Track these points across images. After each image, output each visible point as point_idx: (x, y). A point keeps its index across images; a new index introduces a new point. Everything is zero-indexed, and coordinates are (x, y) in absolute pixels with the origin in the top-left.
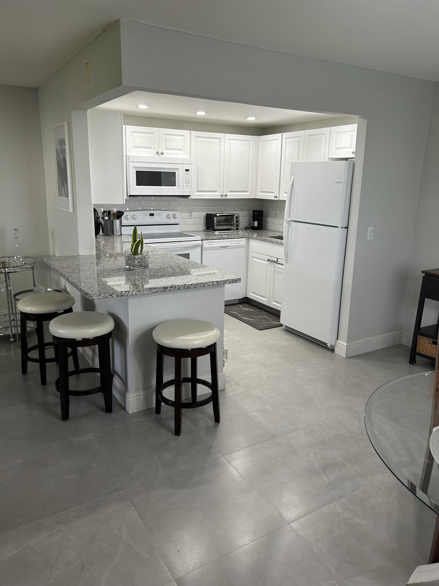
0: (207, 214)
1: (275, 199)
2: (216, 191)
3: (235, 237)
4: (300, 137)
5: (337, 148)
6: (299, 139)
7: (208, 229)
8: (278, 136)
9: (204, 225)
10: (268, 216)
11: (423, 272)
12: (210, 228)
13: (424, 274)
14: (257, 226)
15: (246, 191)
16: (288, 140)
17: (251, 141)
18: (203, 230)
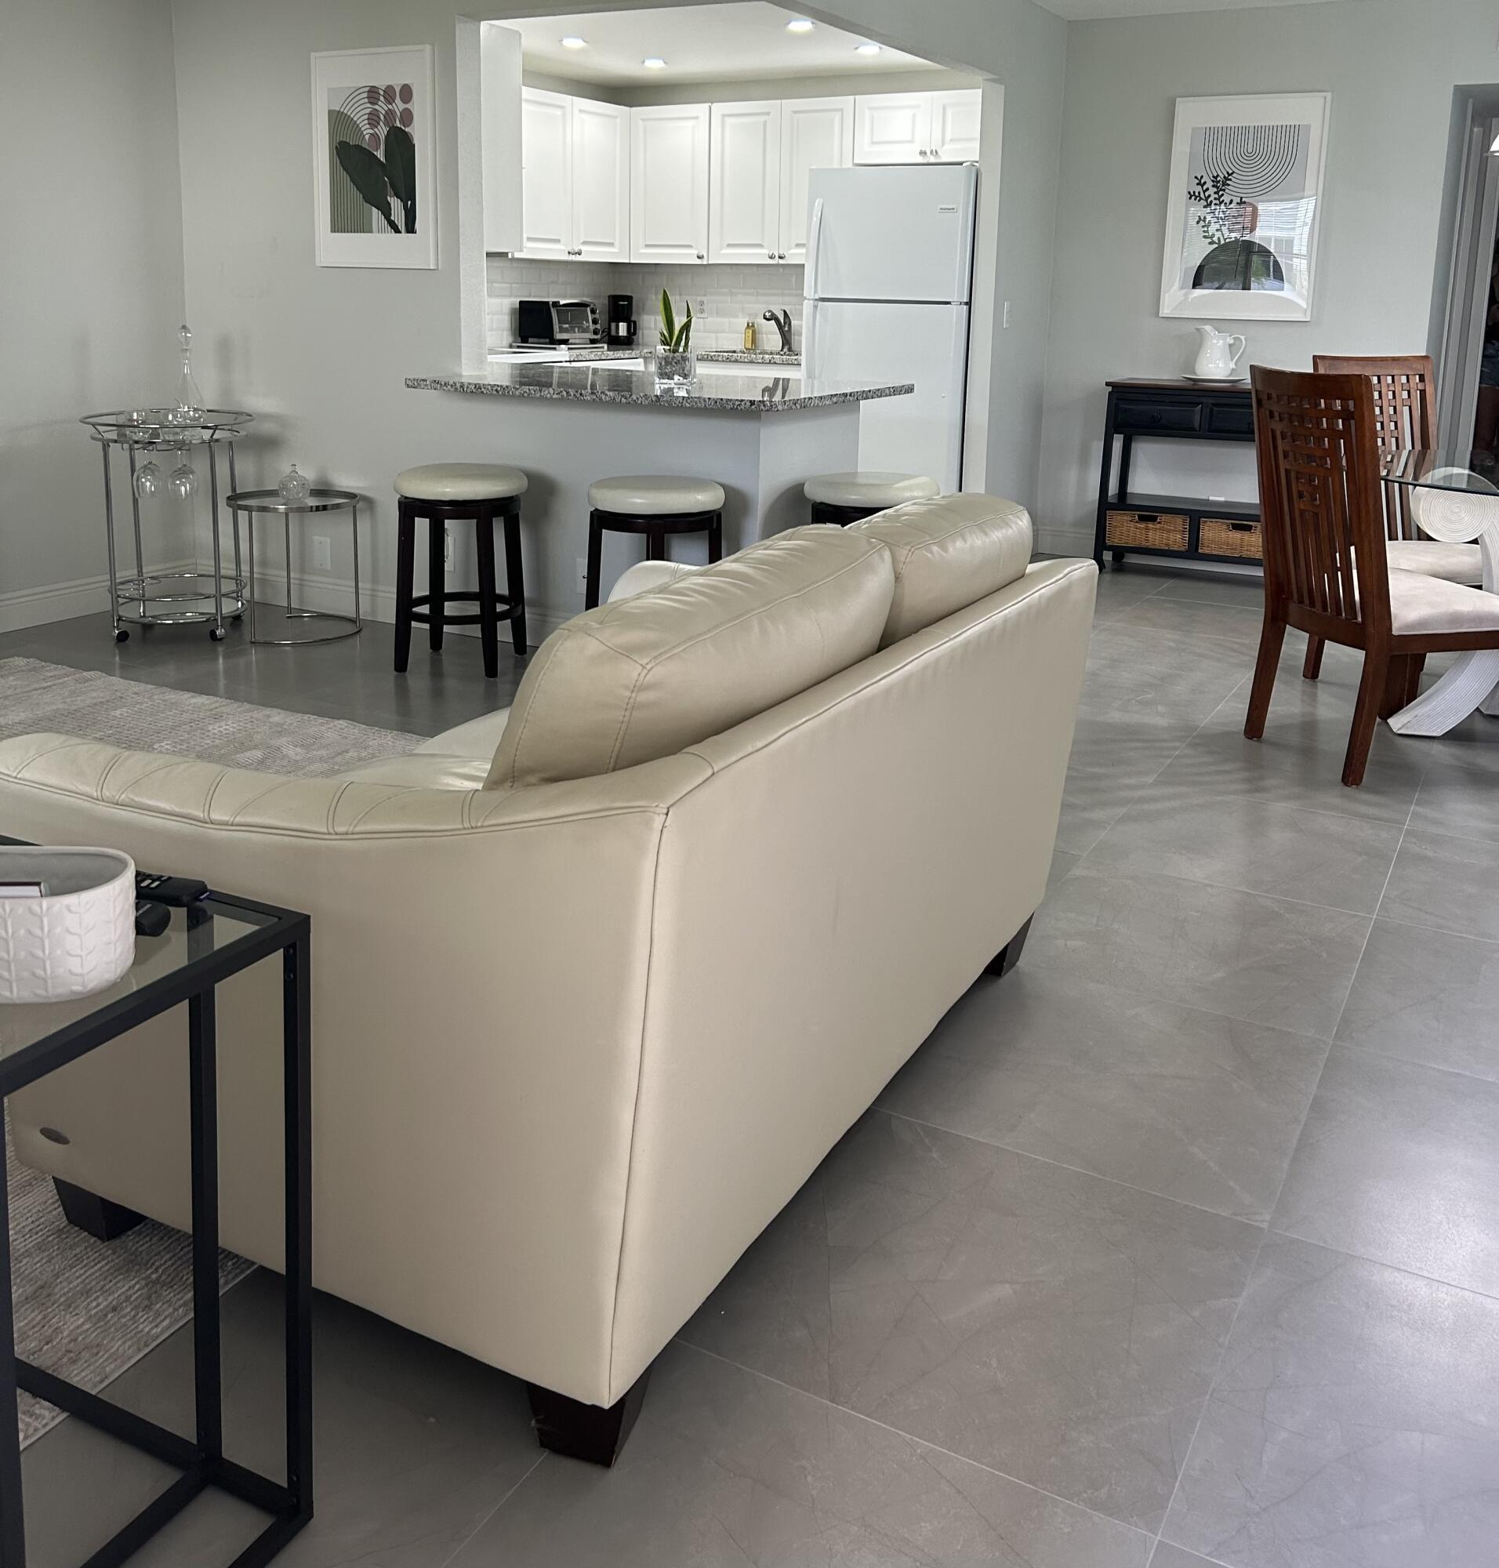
0: (521, 302)
1: (699, 262)
2: (558, 241)
3: (627, 356)
4: (768, 114)
5: (873, 143)
6: (762, 119)
7: (527, 342)
8: (700, 109)
9: (509, 333)
10: (643, 309)
11: (1108, 384)
12: (530, 340)
13: (1110, 389)
14: (625, 334)
15: (611, 244)
16: (729, 121)
17: (616, 117)
18: (508, 345)
